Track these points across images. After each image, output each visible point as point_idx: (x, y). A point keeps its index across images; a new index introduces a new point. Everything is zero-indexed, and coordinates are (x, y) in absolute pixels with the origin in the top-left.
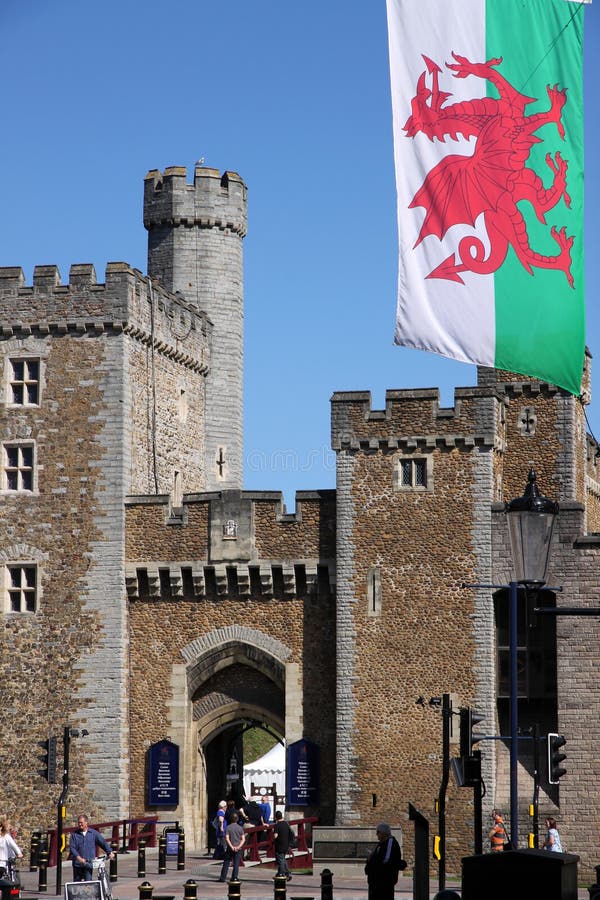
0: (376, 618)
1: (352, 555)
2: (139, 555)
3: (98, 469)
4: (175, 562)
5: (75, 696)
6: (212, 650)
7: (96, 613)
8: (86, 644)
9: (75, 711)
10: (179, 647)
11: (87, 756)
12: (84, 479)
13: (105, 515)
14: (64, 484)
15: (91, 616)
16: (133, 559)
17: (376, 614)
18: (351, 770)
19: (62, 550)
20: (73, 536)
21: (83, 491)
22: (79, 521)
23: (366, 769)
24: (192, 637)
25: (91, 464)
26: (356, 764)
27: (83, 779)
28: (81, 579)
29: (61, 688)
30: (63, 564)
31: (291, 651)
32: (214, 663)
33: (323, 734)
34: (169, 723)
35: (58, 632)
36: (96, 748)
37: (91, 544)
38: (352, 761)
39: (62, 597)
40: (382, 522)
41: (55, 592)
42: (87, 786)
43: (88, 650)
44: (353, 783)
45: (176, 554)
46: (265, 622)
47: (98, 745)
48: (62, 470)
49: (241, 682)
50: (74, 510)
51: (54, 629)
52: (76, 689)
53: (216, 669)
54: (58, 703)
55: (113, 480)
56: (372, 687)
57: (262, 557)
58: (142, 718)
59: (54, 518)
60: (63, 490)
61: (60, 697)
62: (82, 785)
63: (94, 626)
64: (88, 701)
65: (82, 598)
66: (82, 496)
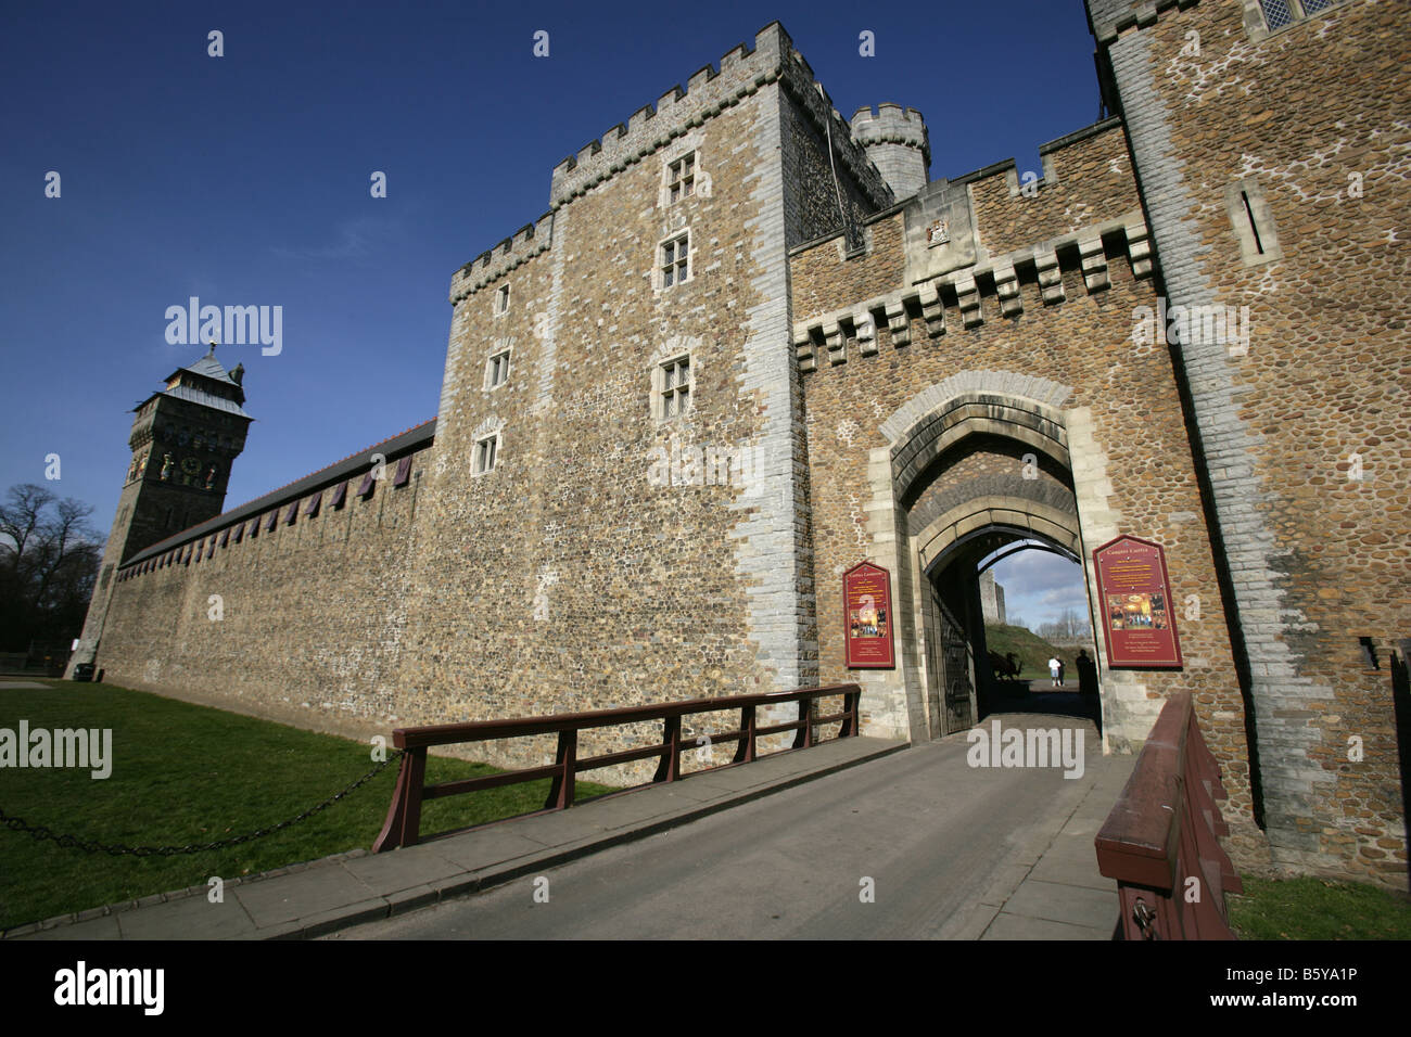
0: (1272, 263)
1: (1180, 177)
2: (810, 310)
3: (756, 226)
4: (860, 304)
5: (732, 507)
6: (930, 417)
7: (757, 392)
8: (746, 435)
9: (733, 527)
10: (877, 422)
11: (749, 591)
12: (740, 243)
13: (764, 273)
14: (718, 258)
15: (751, 398)
16: (804, 317)
17: (1268, 256)
18: (1275, 584)
19: (716, 330)
20: (728, 310)
21: (739, 256)
22: (735, 290)
23: (1318, 578)
24: (895, 405)
25: (747, 225)
26: (1287, 568)
27: (744, 625)
28: (739, 356)
29: (716, 499)
30: (718, 344)
31: (1071, 389)
32: (934, 440)
33: (1167, 525)
34: (870, 536)
35: (712, 428)
36: (761, 579)
37: (748, 312)
38: (1273, 563)
39: (716, 385)
40: (1243, 100)
41: (709, 379)
42: (751, 637)
43: (748, 442)
44: (1291, 613)
45: (859, 294)
46: (1012, 356)
47: (765, 574)
48: (716, 244)
49: (983, 467)
50: (730, 280)
51: (708, 425)
52: (734, 498)
53: (939, 448)
54: (711, 520)
55: (772, 232)
56: (1296, 399)
57: (996, 254)
58: (830, 533)
59: (708, 297)
60: (717, 264)
61: (715, 511)
62: (743, 635)
63: (755, 410)
64: (750, 511)
65: (739, 378)
66: (738, 262)
